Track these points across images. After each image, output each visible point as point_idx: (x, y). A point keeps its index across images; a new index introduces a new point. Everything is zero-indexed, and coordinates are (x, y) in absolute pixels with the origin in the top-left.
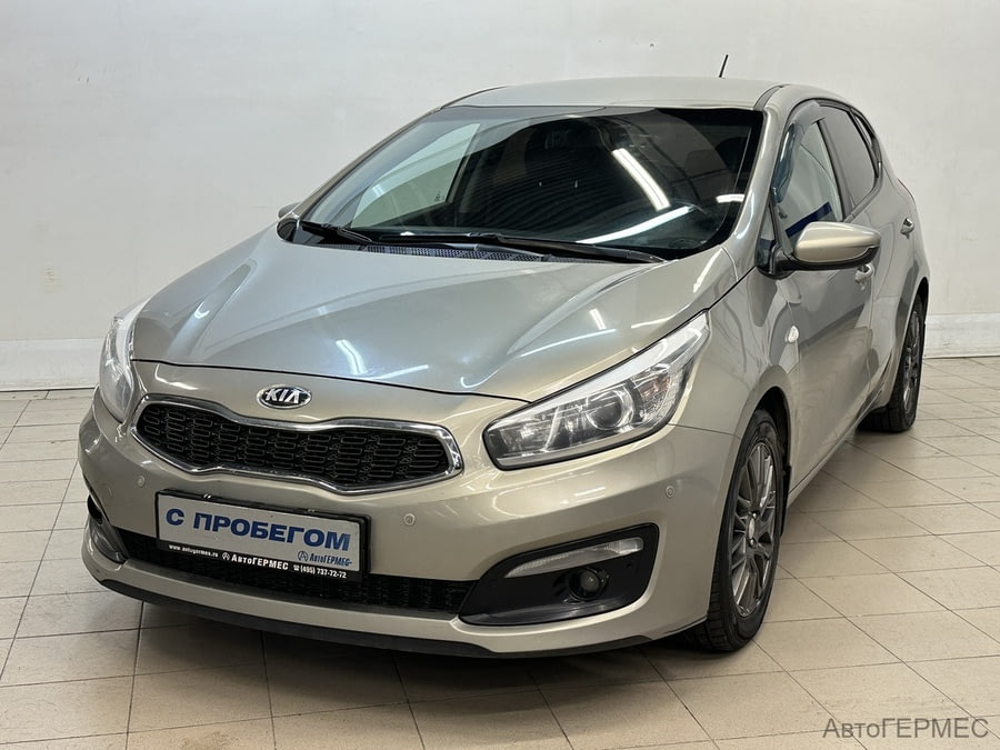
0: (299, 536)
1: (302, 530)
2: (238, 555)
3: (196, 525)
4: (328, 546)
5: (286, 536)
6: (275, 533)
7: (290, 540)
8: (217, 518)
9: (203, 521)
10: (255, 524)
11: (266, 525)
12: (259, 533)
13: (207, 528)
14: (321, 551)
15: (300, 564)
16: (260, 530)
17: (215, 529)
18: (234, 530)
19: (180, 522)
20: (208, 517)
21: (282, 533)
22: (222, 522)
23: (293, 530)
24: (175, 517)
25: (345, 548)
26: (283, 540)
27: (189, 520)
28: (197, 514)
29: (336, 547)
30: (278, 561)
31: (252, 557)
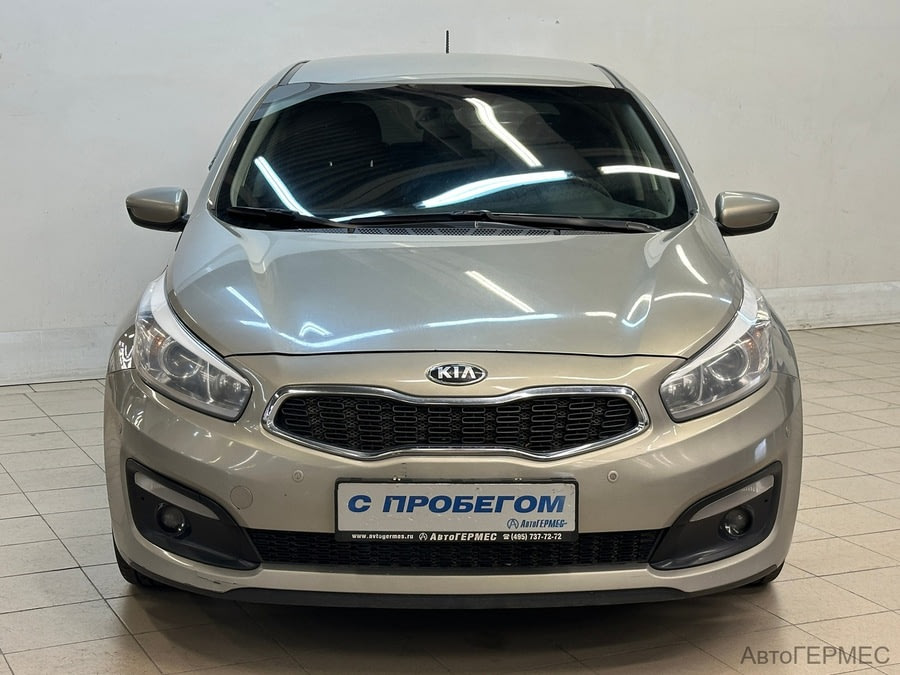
0: (508, 505)
1: (512, 498)
2: (437, 533)
3: (387, 509)
4: (541, 510)
5: (494, 505)
6: (481, 505)
7: (499, 509)
8: (413, 499)
9: (395, 504)
10: (458, 499)
11: (471, 498)
12: (462, 507)
13: (400, 509)
14: (534, 516)
15: (510, 533)
16: (463, 504)
17: (410, 510)
18: (433, 508)
19: (365, 508)
20: (402, 499)
21: (490, 504)
22: (418, 501)
23: (501, 500)
24: (360, 504)
25: (560, 510)
26: (490, 510)
27: (378, 504)
28: (388, 498)
29: (550, 510)
30: (484, 533)
31: (454, 533)
